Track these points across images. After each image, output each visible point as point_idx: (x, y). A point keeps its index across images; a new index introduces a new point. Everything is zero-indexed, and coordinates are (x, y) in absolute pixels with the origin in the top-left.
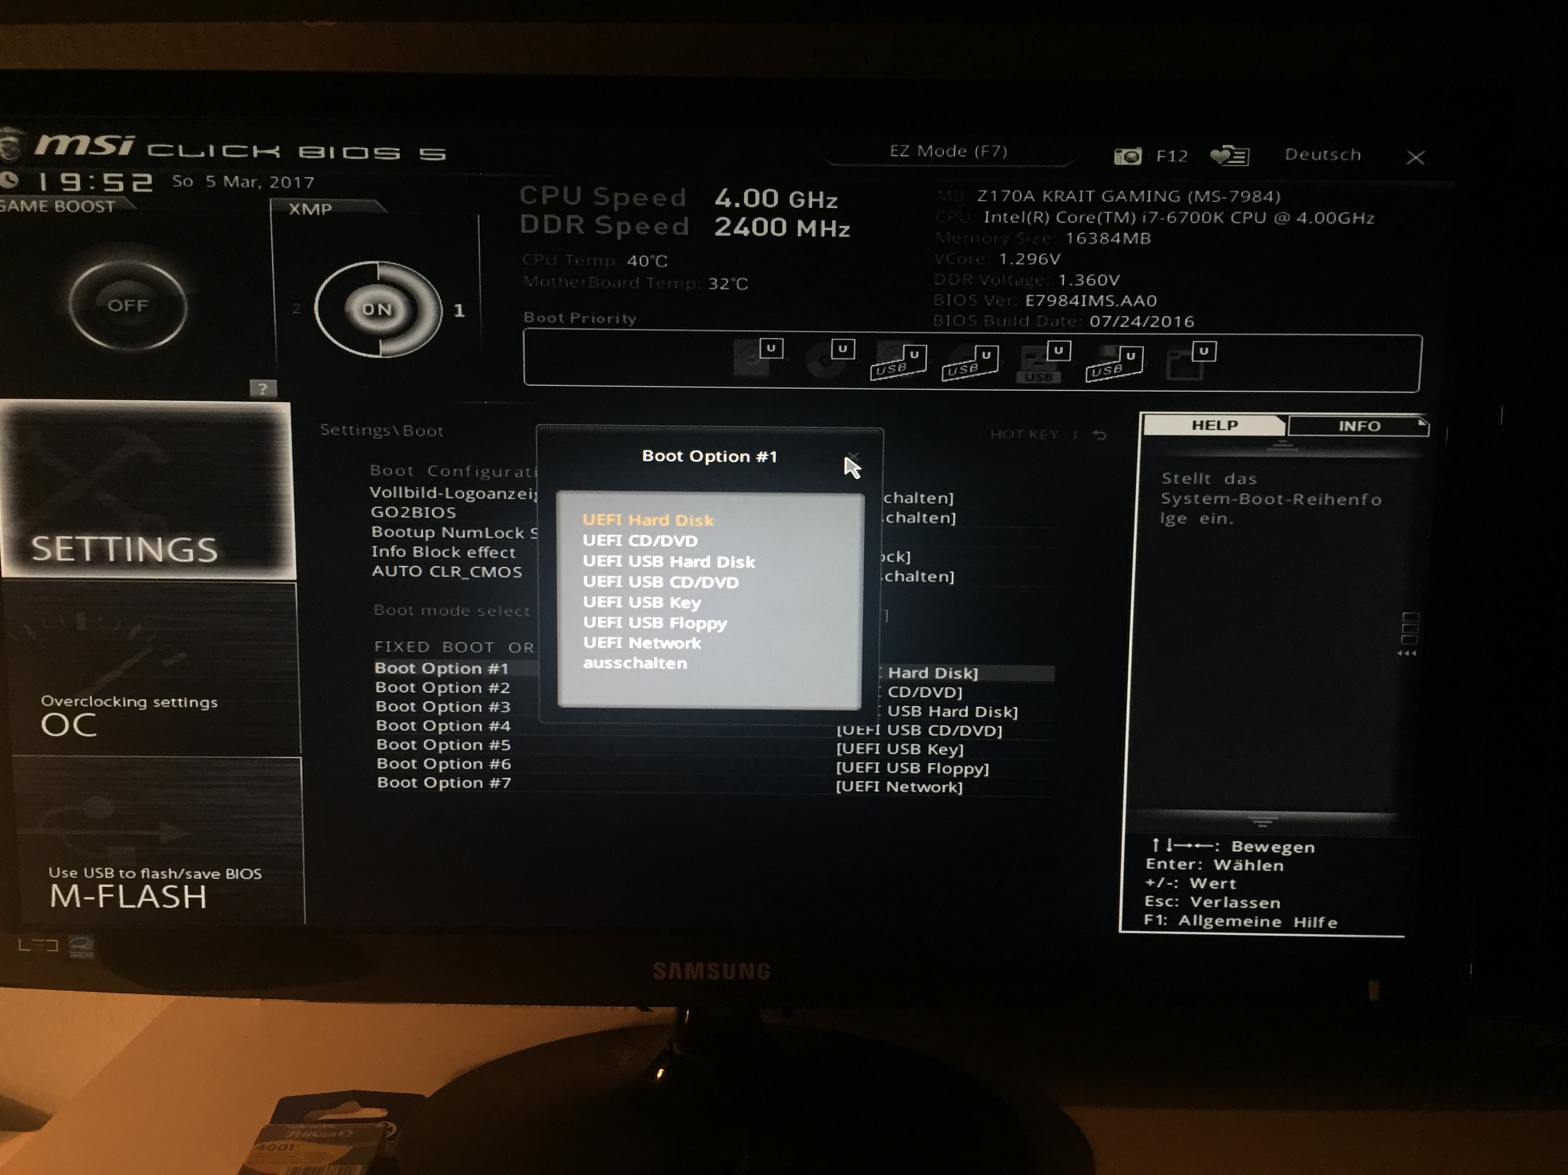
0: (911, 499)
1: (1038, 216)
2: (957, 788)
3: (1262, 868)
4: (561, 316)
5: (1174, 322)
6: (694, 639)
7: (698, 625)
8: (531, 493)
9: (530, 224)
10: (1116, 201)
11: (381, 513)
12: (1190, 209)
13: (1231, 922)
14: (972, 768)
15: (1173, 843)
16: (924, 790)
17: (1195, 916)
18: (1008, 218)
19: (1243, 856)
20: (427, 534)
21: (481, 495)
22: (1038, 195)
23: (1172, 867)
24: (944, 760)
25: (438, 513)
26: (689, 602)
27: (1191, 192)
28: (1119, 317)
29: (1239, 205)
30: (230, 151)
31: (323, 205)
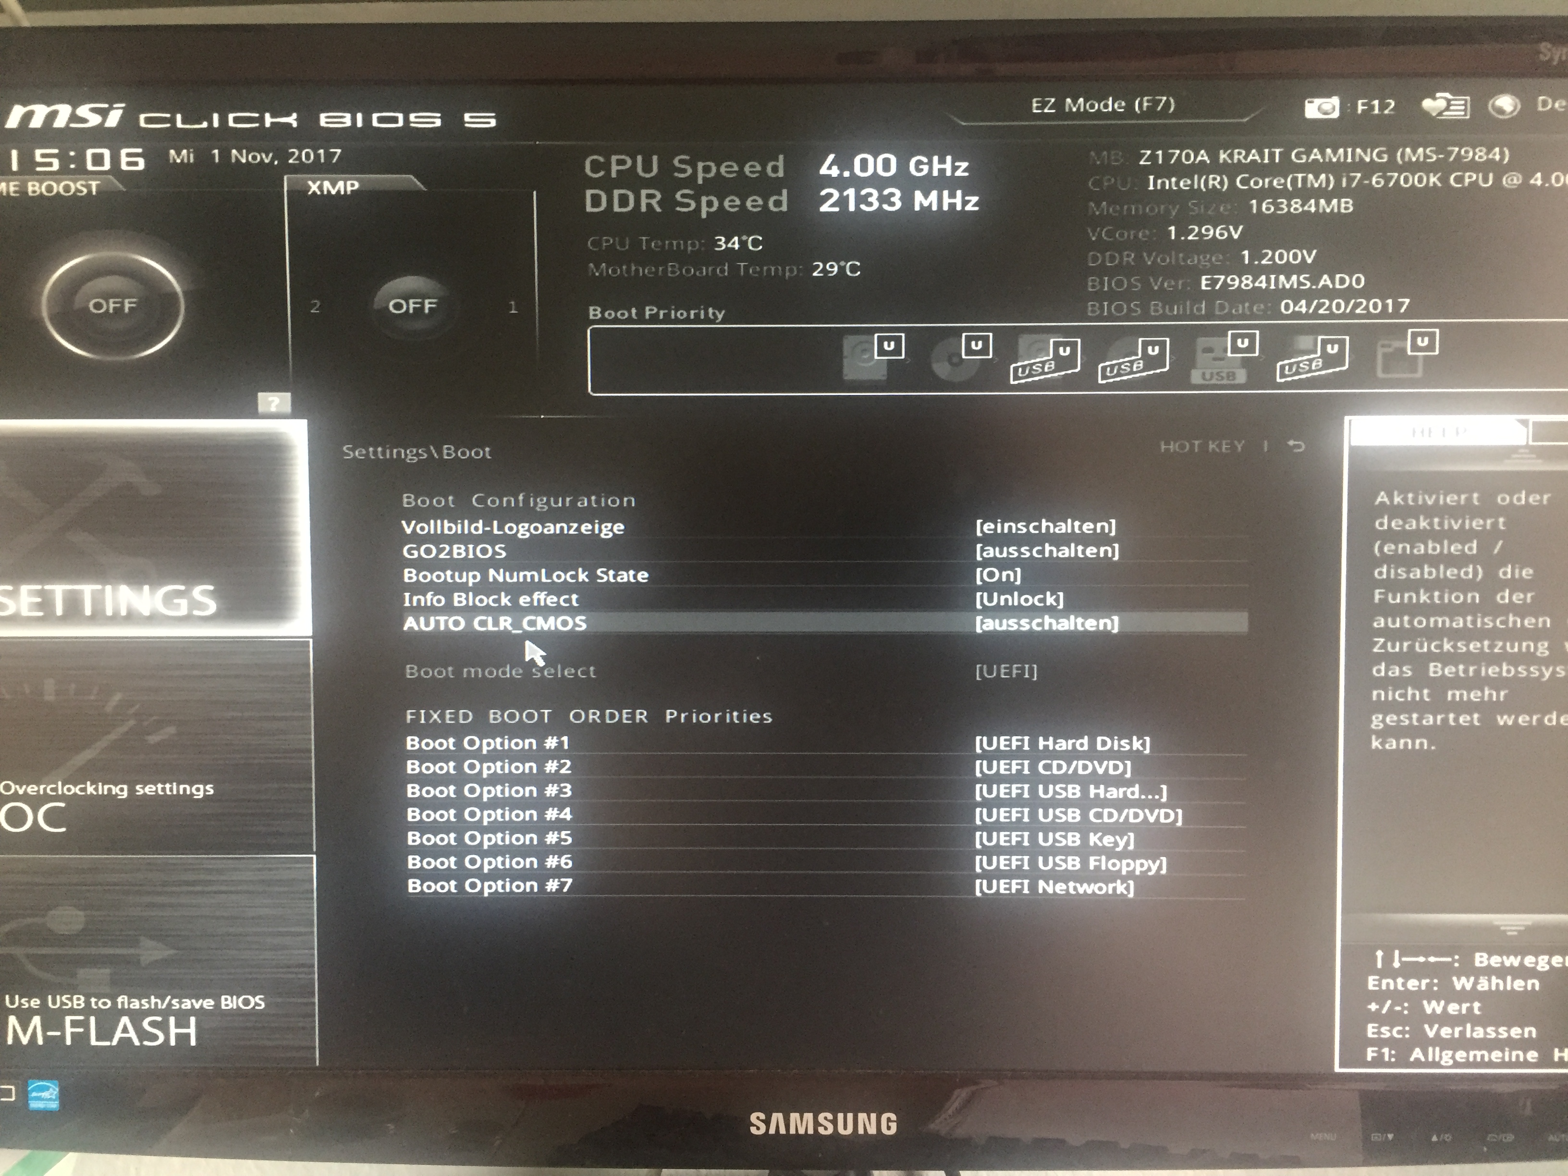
0: (1063, 528)
1: (1214, 181)
2: (1127, 889)
3: (1512, 987)
4: (634, 311)
5: (1385, 306)
8: (597, 526)
9: (596, 200)
10: (1310, 161)
11: (416, 553)
12: (1401, 169)
13: (1475, 1056)
14: (1145, 862)
15: (1400, 957)
16: (1085, 890)
17: (1430, 1049)
18: (1177, 184)
19: (1489, 971)
20: (471, 578)
21: (536, 529)
22: (1214, 157)
23: (1400, 988)
24: (1110, 853)
25: (484, 551)
27: (1401, 150)
28: (1316, 301)
29: (1461, 165)
30: (237, 120)
31: (349, 183)
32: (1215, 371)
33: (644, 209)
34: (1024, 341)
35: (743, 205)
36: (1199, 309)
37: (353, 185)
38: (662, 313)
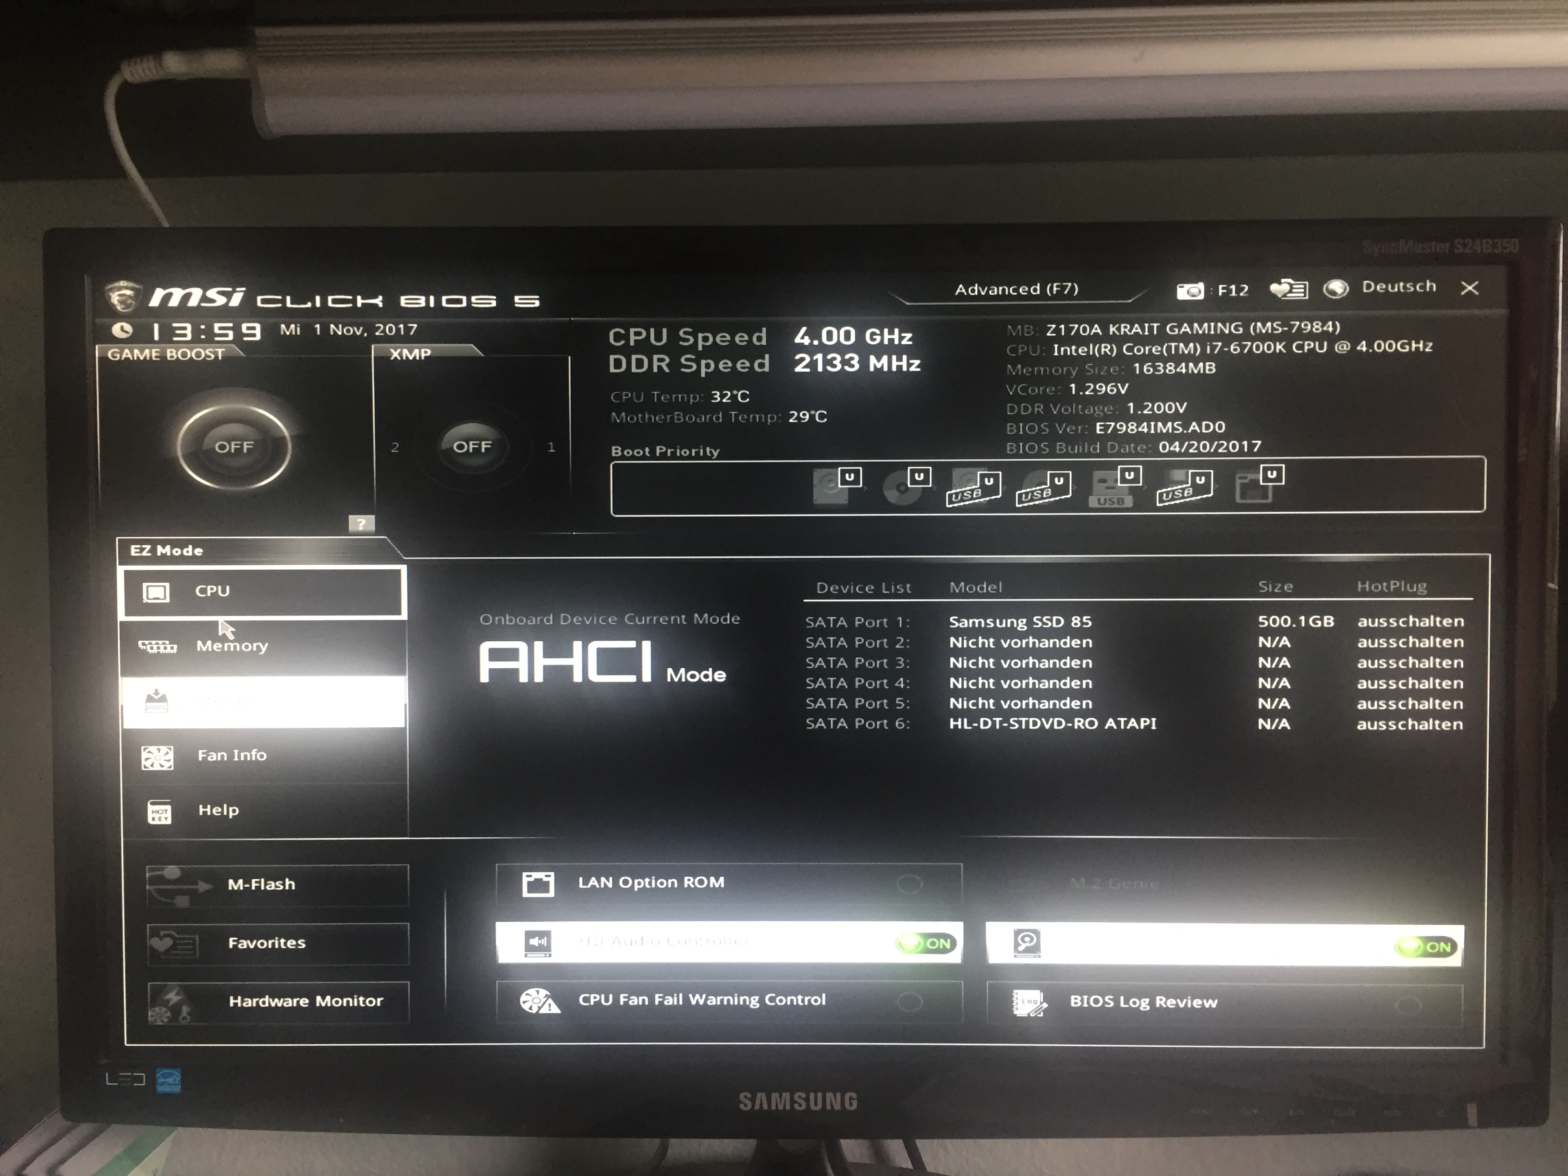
1: (1105, 348)
4: (647, 450)
5: (1242, 447)
9: (618, 363)
10: (1181, 333)
12: (1253, 339)
18: (1077, 351)
22: (1104, 329)
27: (1253, 324)
28: (1187, 443)
29: (1301, 335)
30: (335, 301)
31: (423, 350)
32: (1108, 497)
33: (655, 370)
34: (957, 473)
35: (734, 367)
36: (1095, 449)
37: (426, 352)
38: (669, 451)
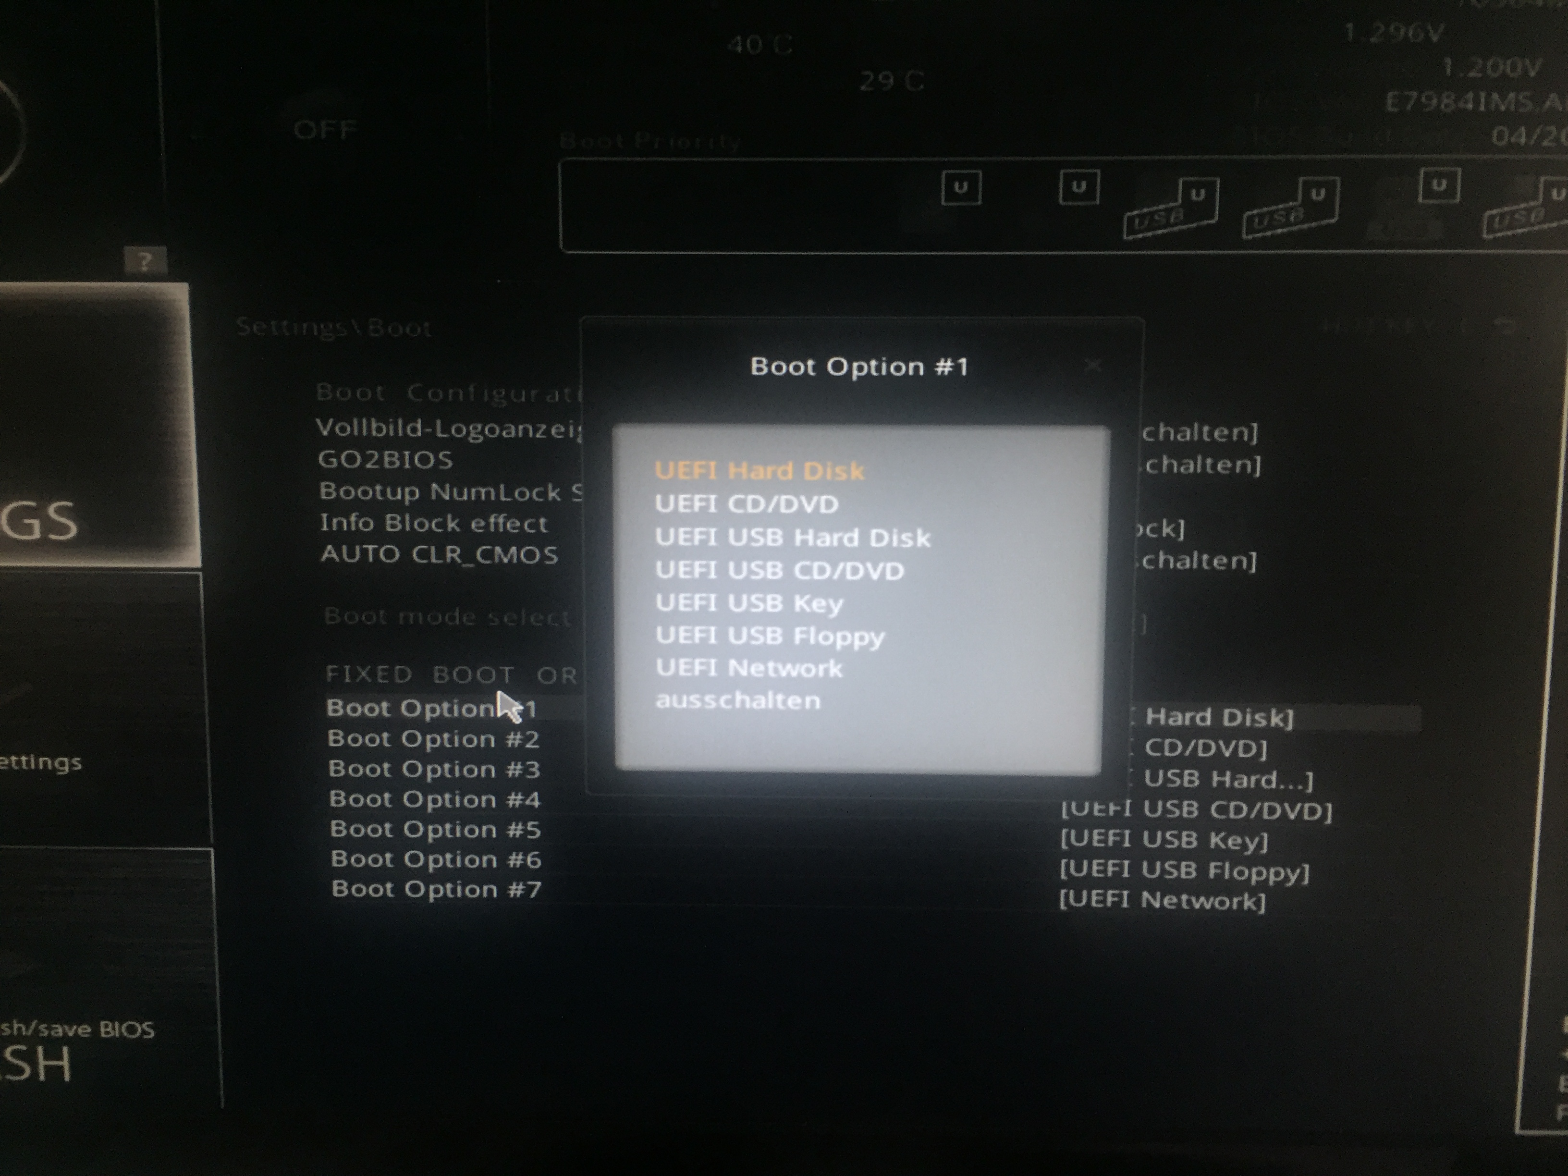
0: (1187, 434)
2: (1258, 903)
4: (619, 138)
6: (832, 662)
7: (839, 640)
8: (571, 429)
11: (334, 460)
14: (1282, 871)
16: (1202, 905)
20: (408, 495)
21: (492, 431)
24: (1236, 858)
25: (424, 460)
26: (824, 603)
28: (1540, 129)
34: (1143, 181)
36: (1382, 138)
38: (657, 140)
